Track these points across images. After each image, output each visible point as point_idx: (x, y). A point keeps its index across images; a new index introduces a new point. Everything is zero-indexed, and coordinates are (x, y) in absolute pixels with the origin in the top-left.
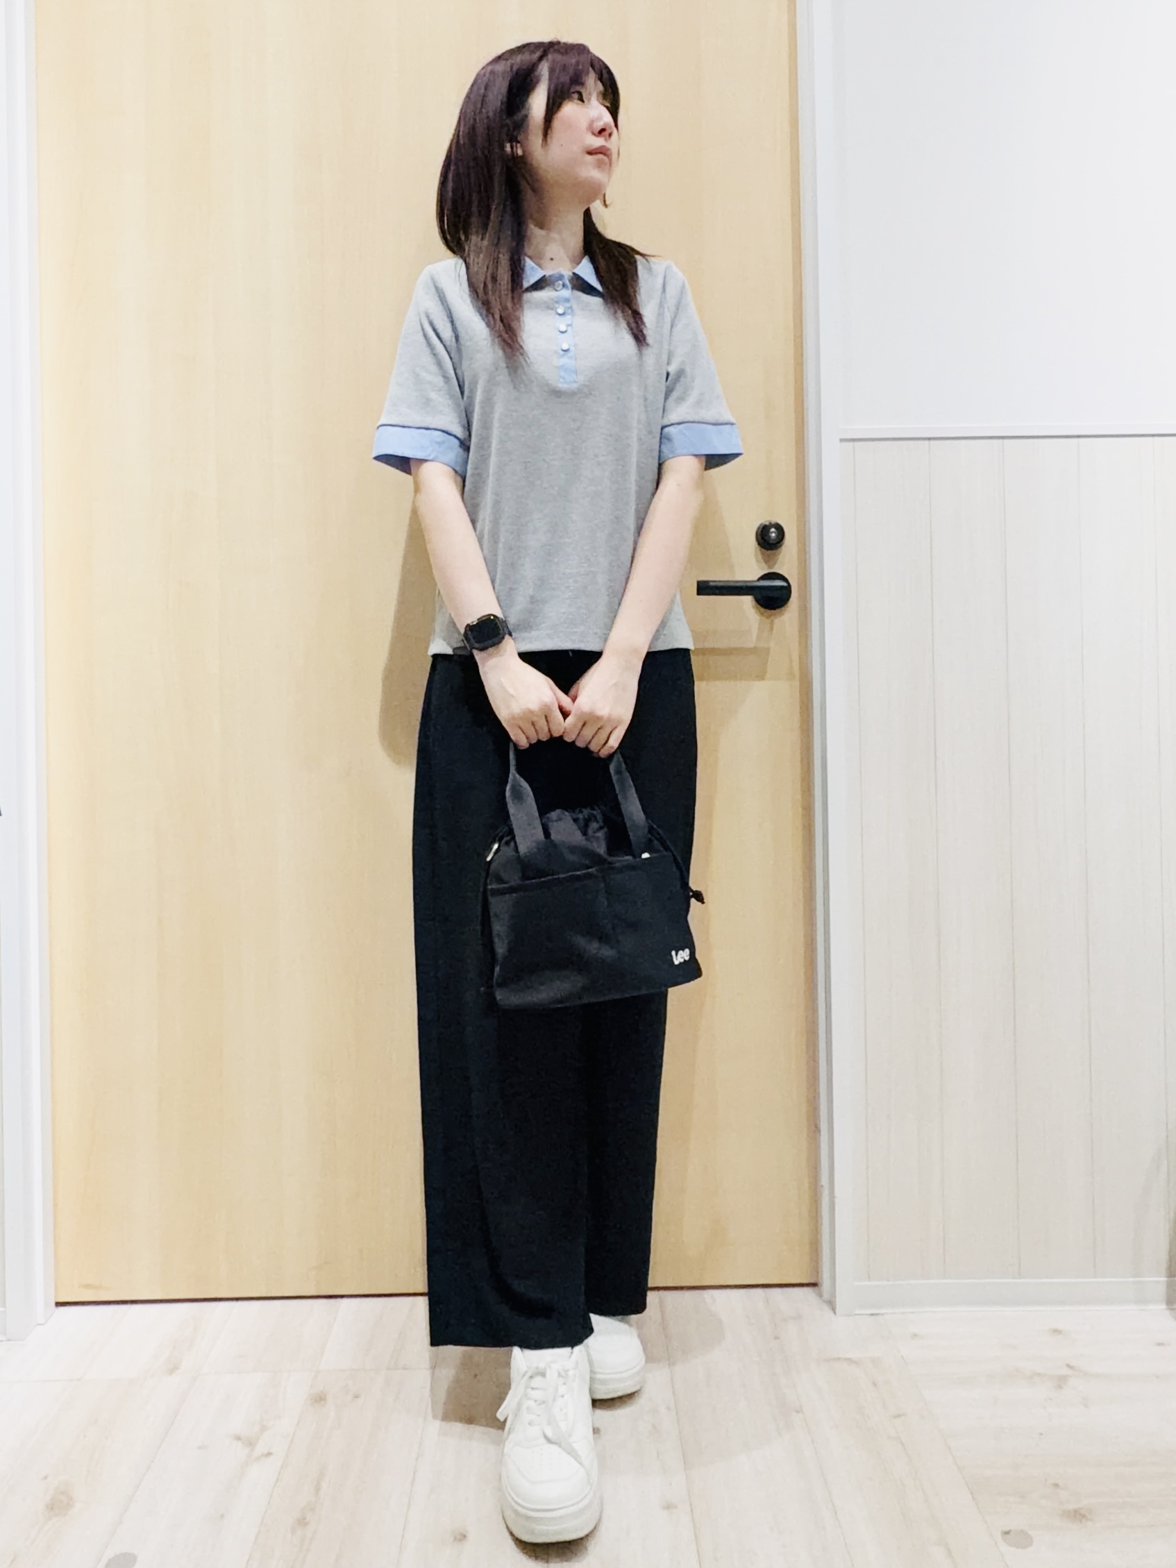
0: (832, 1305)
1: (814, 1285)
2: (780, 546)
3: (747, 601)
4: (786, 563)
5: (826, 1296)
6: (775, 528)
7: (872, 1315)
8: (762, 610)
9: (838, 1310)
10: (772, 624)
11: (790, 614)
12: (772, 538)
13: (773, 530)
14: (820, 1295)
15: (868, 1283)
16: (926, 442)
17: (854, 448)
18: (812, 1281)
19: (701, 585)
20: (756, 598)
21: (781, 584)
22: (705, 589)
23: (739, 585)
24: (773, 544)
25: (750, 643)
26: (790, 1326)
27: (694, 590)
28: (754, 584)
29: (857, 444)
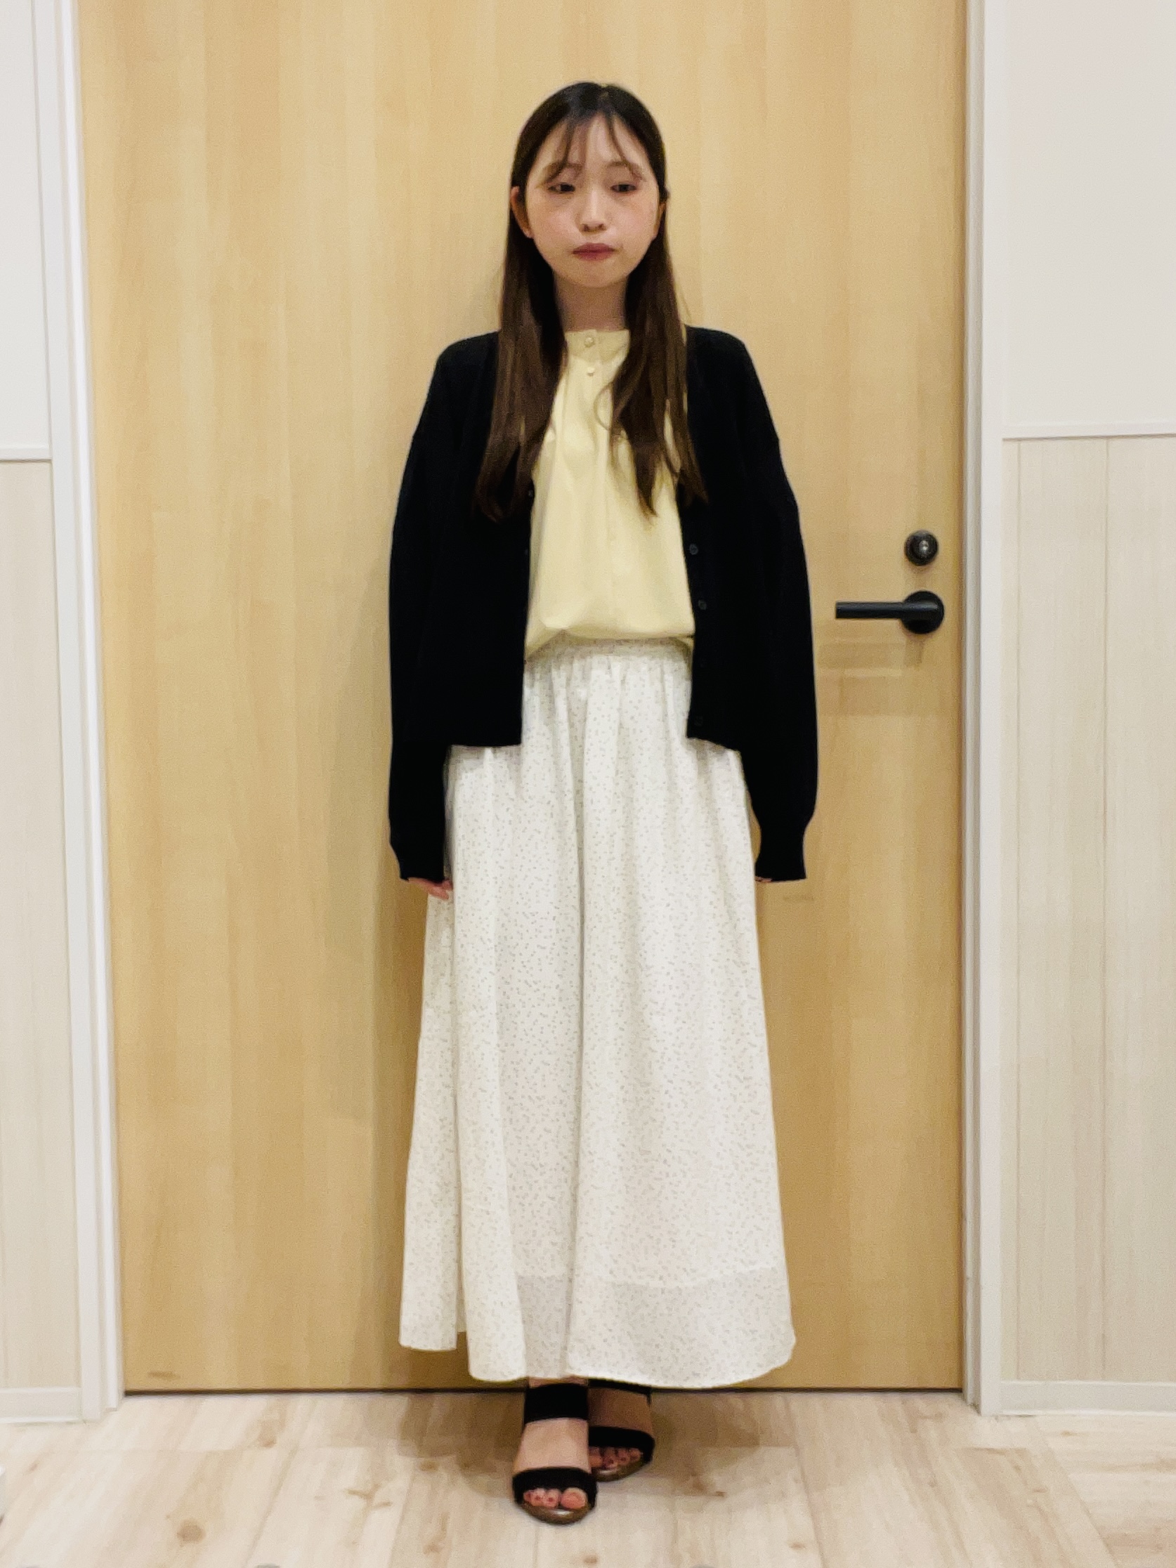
0: (976, 1407)
1: (958, 1391)
2: (934, 560)
3: (894, 625)
4: (937, 580)
5: (970, 1400)
6: (928, 542)
7: (1020, 1416)
8: (911, 633)
9: (982, 1411)
10: (920, 651)
11: (941, 638)
12: (925, 552)
13: (924, 542)
14: (964, 1399)
15: (1015, 1382)
16: (1104, 442)
17: (1020, 448)
18: (956, 1386)
19: (840, 606)
20: (903, 621)
21: (932, 606)
22: (845, 612)
23: (884, 607)
24: (924, 558)
25: (895, 672)
26: (929, 1423)
27: (832, 612)
28: (901, 606)
29: (1023, 444)
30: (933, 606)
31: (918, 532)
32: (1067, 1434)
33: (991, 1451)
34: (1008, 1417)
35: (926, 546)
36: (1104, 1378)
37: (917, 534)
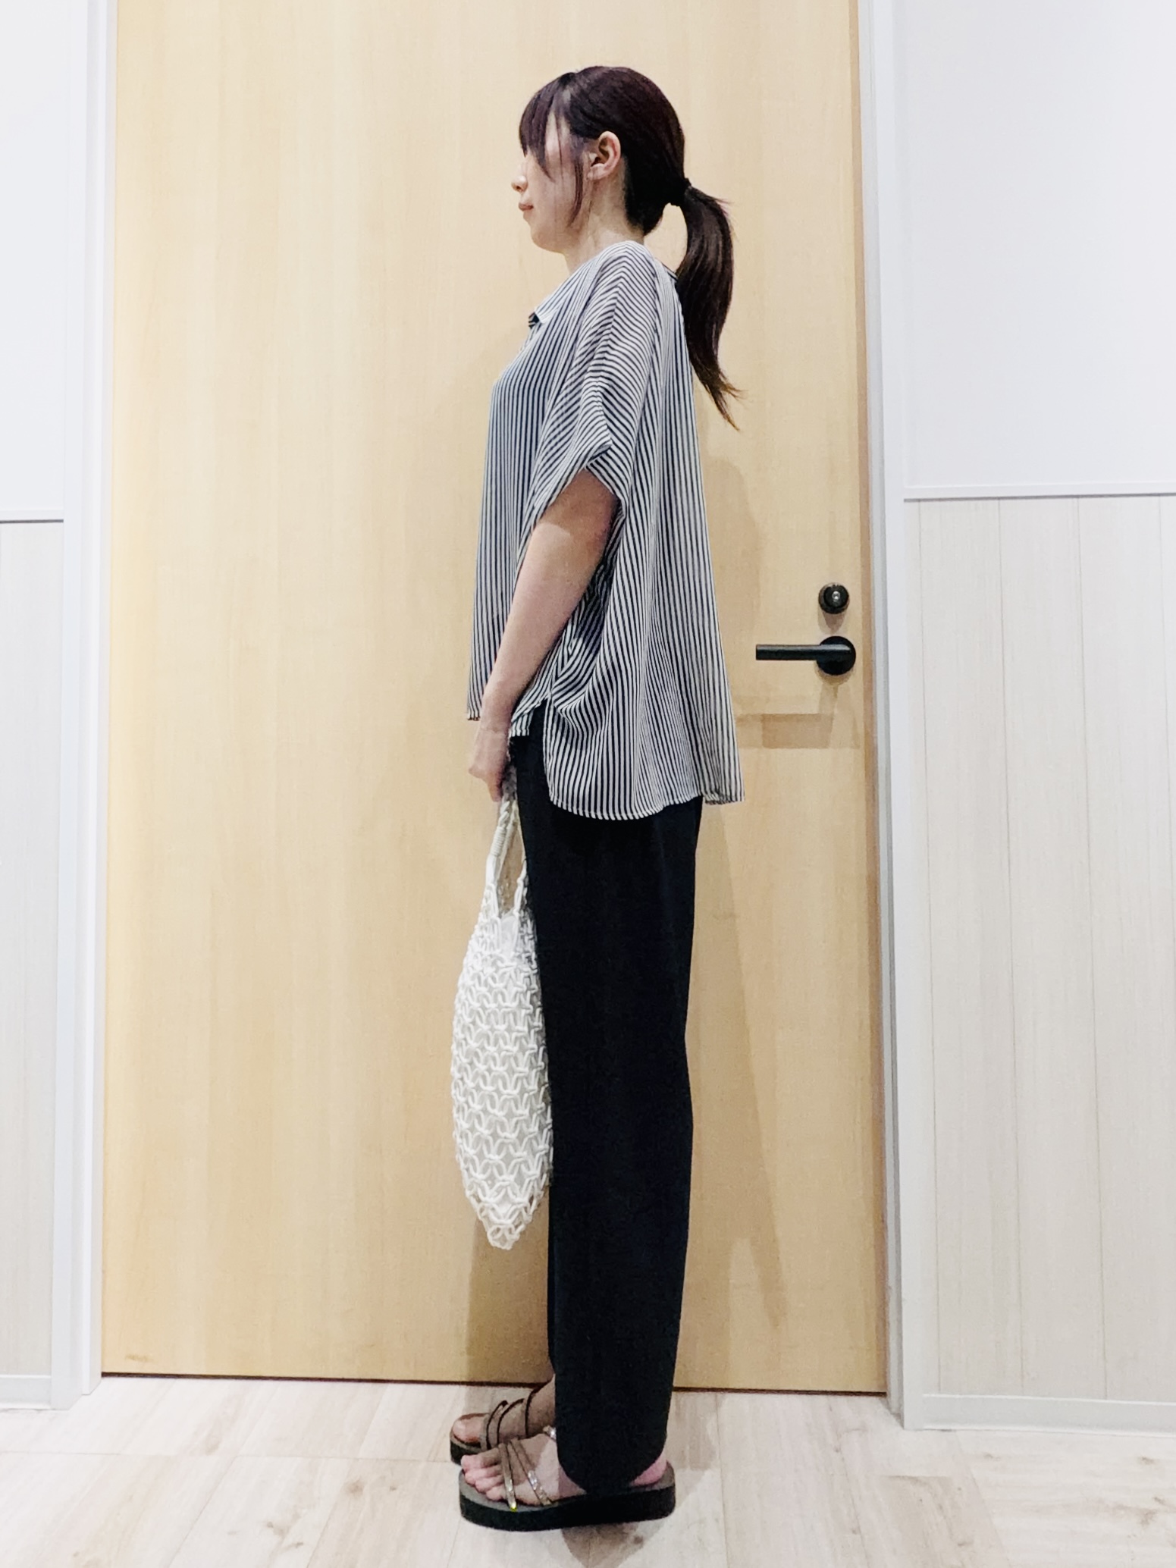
0: (899, 1416)
1: (881, 1394)
2: (843, 610)
3: (811, 665)
4: (850, 626)
5: (894, 1407)
6: (840, 593)
7: (943, 1430)
8: (823, 672)
9: (906, 1424)
10: (836, 689)
11: (853, 680)
12: (837, 602)
14: (887, 1406)
15: (938, 1396)
16: (996, 502)
17: (919, 508)
18: (879, 1390)
19: (760, 648)
20: (818, 663)
22: (763, 654)
23: (799, 648)
24: (835, 608)
25: (812, 710)
28: (814, 648)
29: (923, 504)
30: (847, 648)
31: (829, 585)
32: (988, 1457)
33: (914, 1480)
35: (837, 595)
36: (1023, 1392)
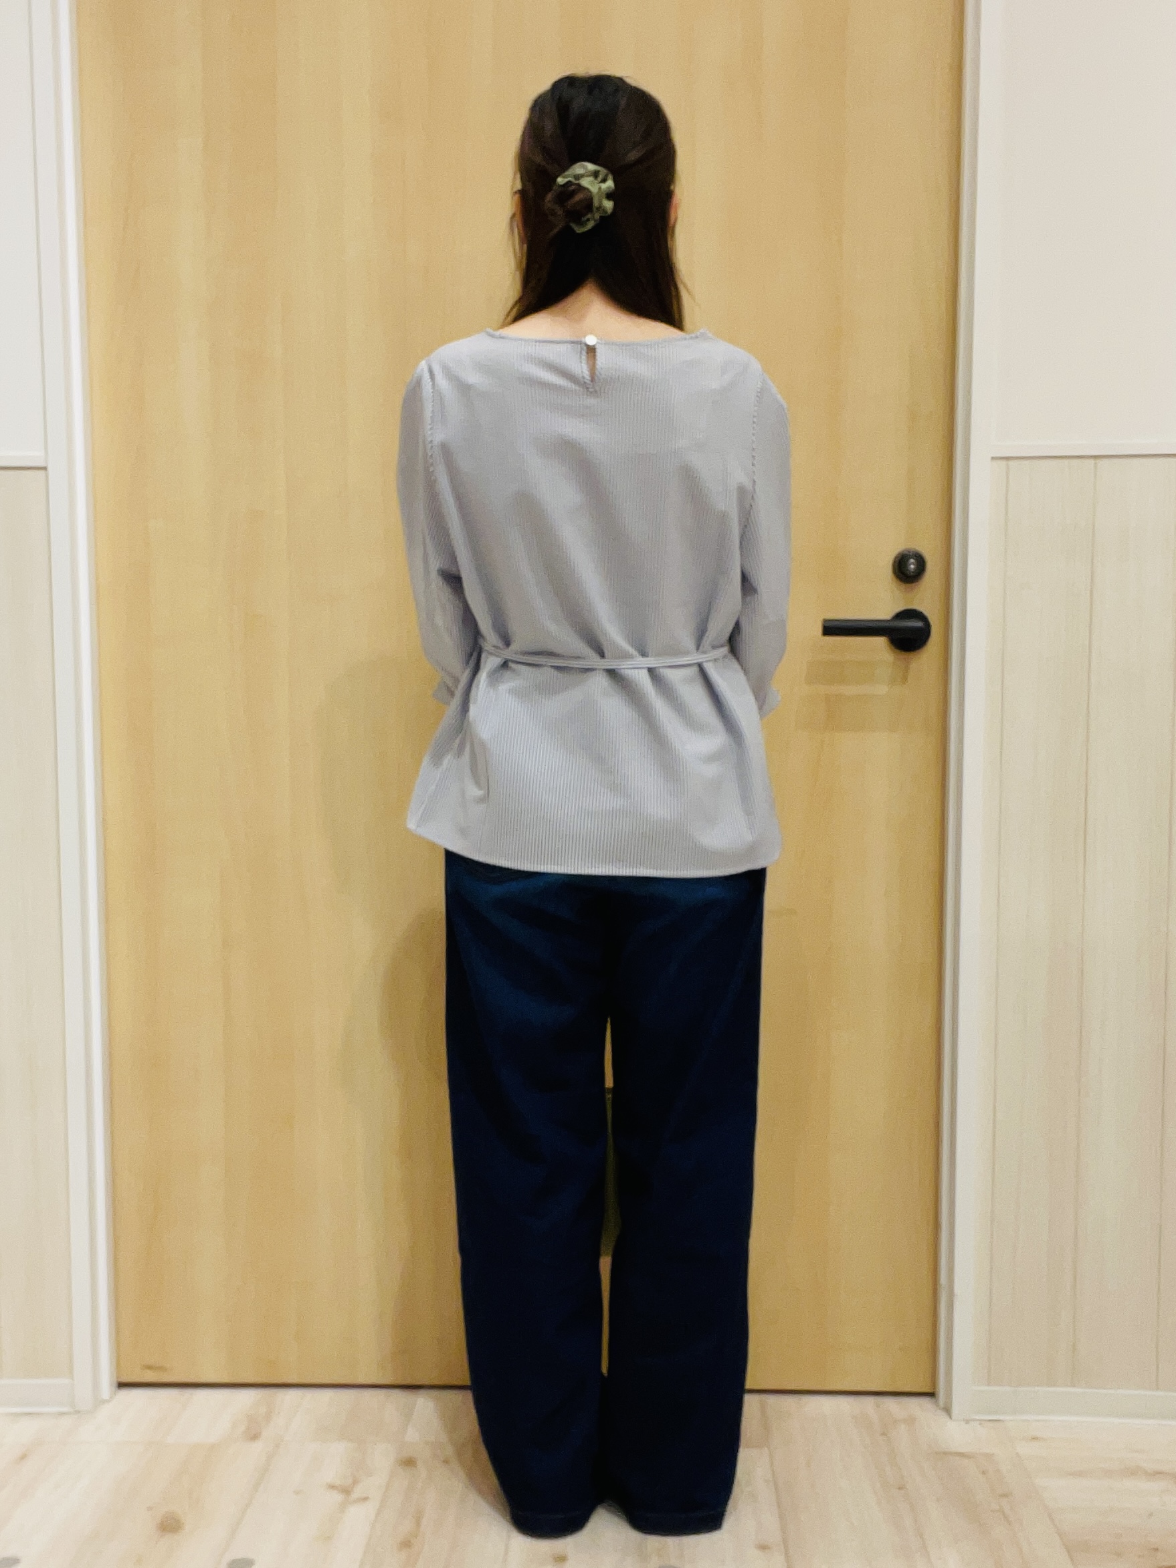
0: (948, 1410)
1: (931, 1395)
2: (921, 577)
3: (881, 642)
4: (924, 599)
6: (916, 560)
7: (990, 1420)
8: (898, 651)
9: (953, 1415)
10: (907, 669)
11: (927, 658)
12: (913, 570)
13: (912, 560)
15: (987, 1388)
16: (1092, 461)
17: (1007, 465)
19: (827, 625)
20: (890, 639)
21: (919, 624)
22: (832, 629)
23: (871, 625)
24: (910, 577)
25: (882, 689)
26: (903, 1427)
27: (820, 630)
28: (887, 624)
29: (1011, 463)
31: (906, 550)
32: (1035, 1439)
33: (961, 1455)
34: (981, 1422)
35: (914, 564)
36: (1073, 1386)
37: (907, 553)
